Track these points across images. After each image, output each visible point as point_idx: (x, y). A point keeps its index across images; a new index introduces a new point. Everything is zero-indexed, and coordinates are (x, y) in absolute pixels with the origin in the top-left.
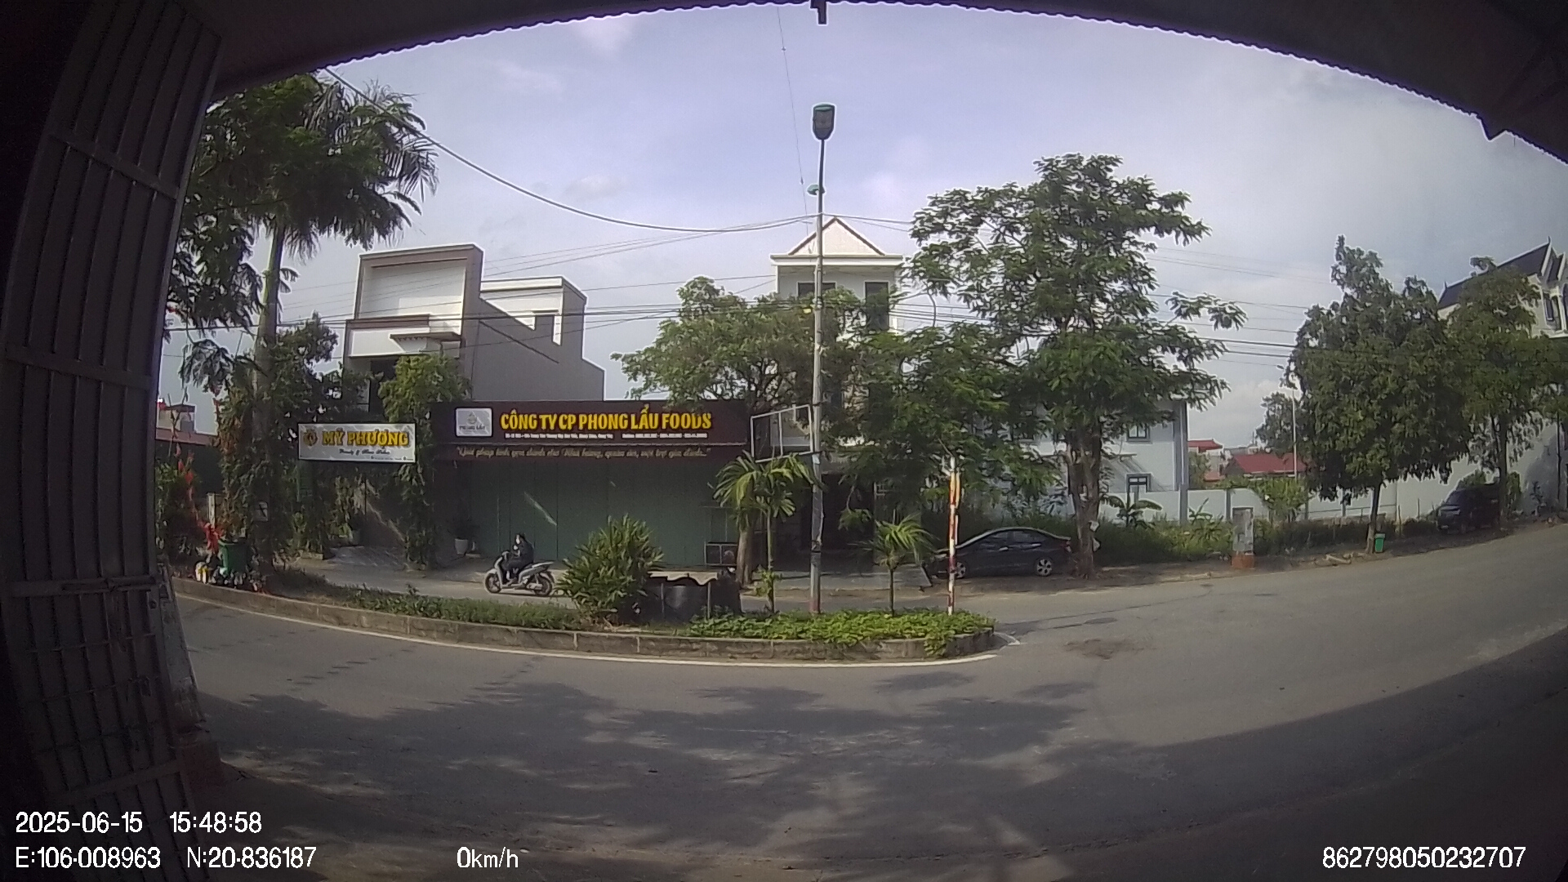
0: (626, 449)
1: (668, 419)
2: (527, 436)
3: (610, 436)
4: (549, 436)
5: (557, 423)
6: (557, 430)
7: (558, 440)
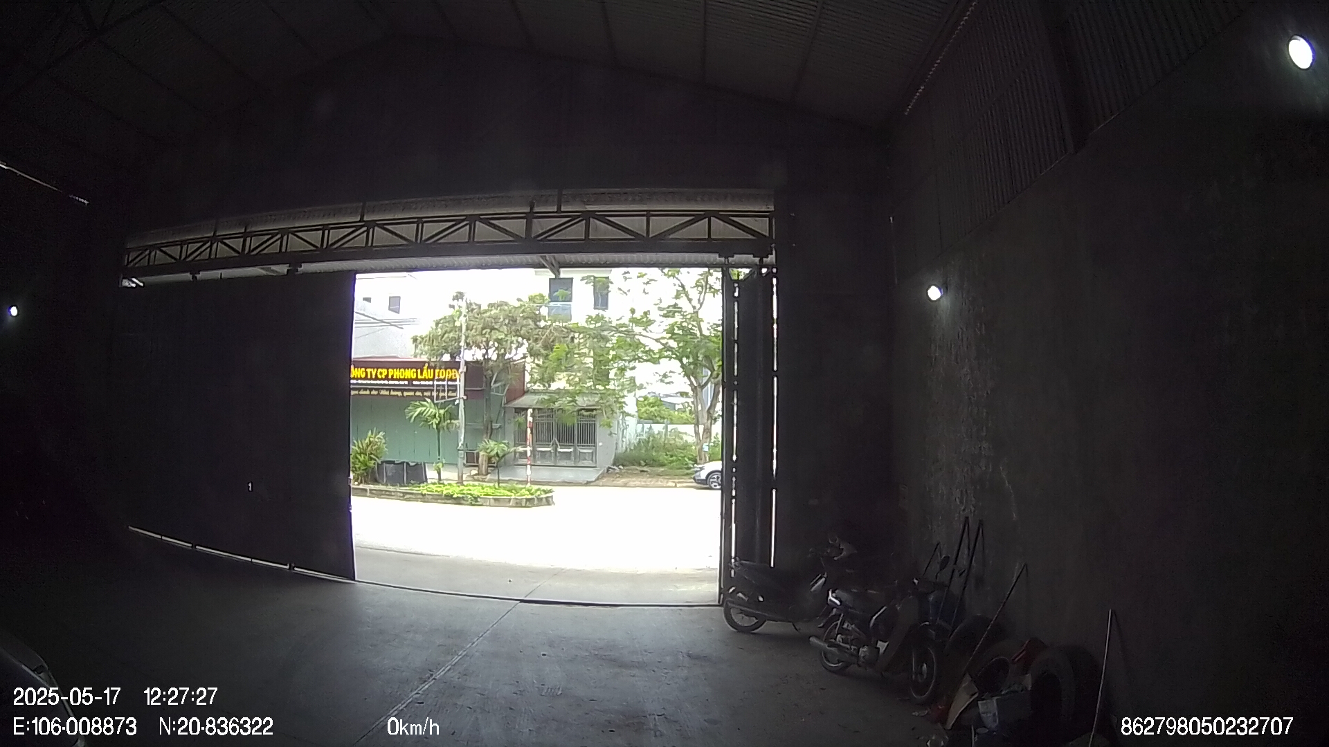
0: (415, 391)
1: (439, 373)
2: (360, 382)
3: (406, 383)
4: (372, 382)
5: (376, 375)
6: (377, 379)
7: (377, 385)
